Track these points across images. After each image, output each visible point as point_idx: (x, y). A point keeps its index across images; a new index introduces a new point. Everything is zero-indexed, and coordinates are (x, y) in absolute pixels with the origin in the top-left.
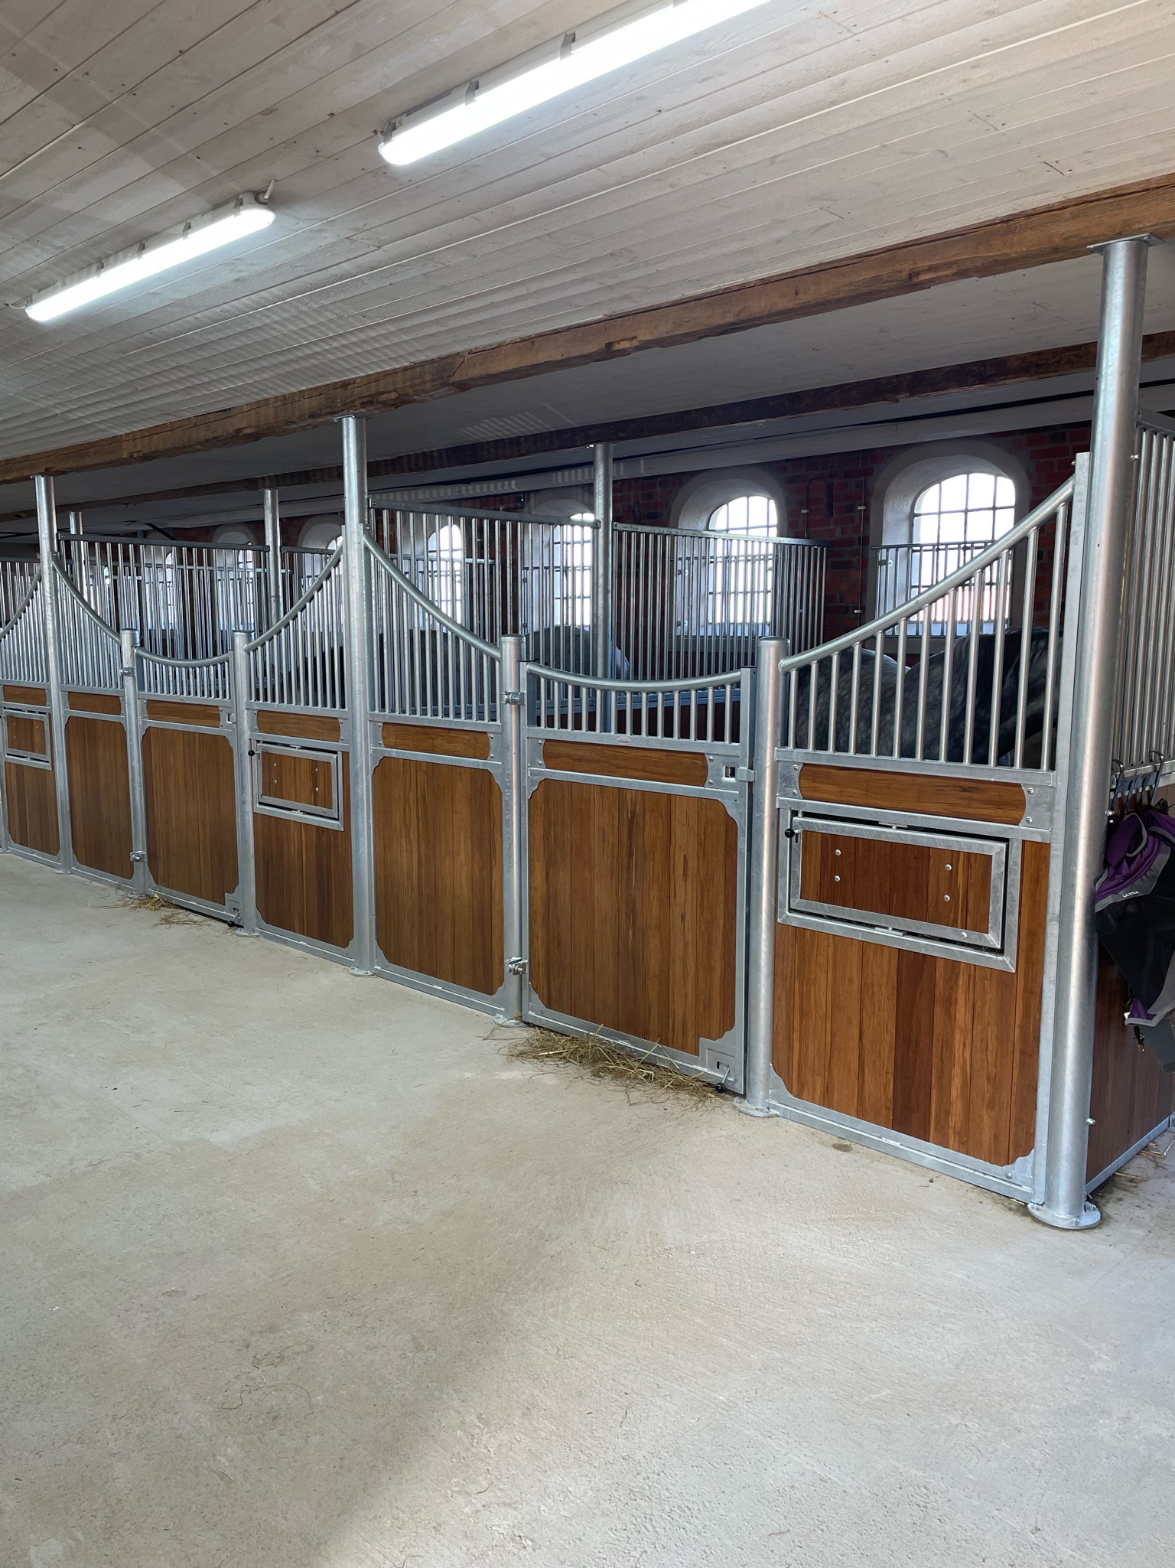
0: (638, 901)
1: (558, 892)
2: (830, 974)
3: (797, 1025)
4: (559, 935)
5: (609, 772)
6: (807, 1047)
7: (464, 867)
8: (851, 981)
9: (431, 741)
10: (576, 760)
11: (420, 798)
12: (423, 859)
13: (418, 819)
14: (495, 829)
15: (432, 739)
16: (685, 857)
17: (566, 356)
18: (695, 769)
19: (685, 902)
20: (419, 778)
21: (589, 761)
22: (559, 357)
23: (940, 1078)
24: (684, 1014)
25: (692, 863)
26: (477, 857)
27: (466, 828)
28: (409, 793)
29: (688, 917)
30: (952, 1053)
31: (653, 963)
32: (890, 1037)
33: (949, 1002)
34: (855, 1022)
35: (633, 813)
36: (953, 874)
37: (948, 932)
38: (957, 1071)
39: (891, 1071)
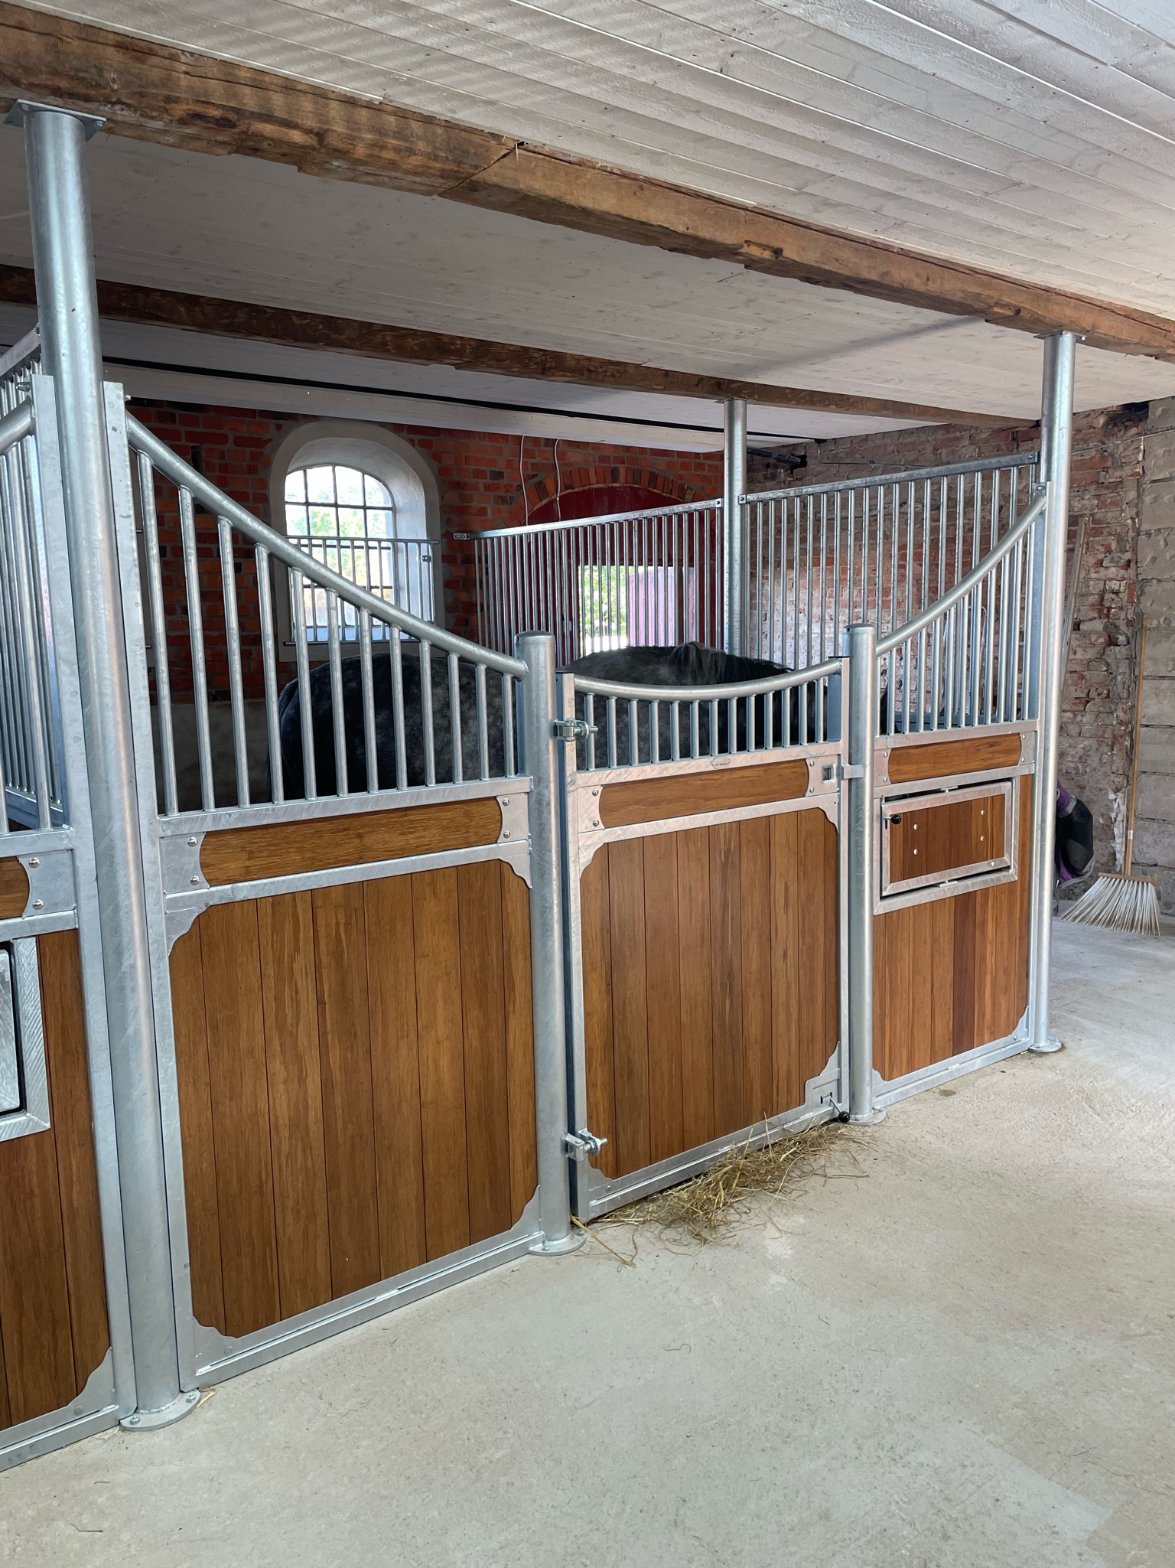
0: (736, 962)
1: (627, 1001)
2: (911, 945)
3: (887, 1011)
4: (629, 1062)
5: (696, 808)
6: (896, 1025)
7: (446, 1045)
8: (925, 943)
9: (357, 841)
10: (651, 804)
11: (325, 959)
12: (337, 1076)
13: (320, 1002)
14: (513, 952)
15: (360, 836)
16: (786, 883)
17: (690, 232)
18: (795, 779)
19: (787, 936)
20: (321, 922)
21: (669, 802)
22: (681, 229)
23: (979, 990)
24: (789, 1065)
25: (793, 890)
26: (474, 1013)
27: (448, 974)
28: (292, 959)
29: (790, 953)
30: (985, 964)
31: (754, 1028)
32: (950, 978)
33: (984, 922)
34: (929, 978)
35: (728, 853)
36: (985, 816)
37: (983, 866)
38: (988, 978)
39: (952, 1006)
